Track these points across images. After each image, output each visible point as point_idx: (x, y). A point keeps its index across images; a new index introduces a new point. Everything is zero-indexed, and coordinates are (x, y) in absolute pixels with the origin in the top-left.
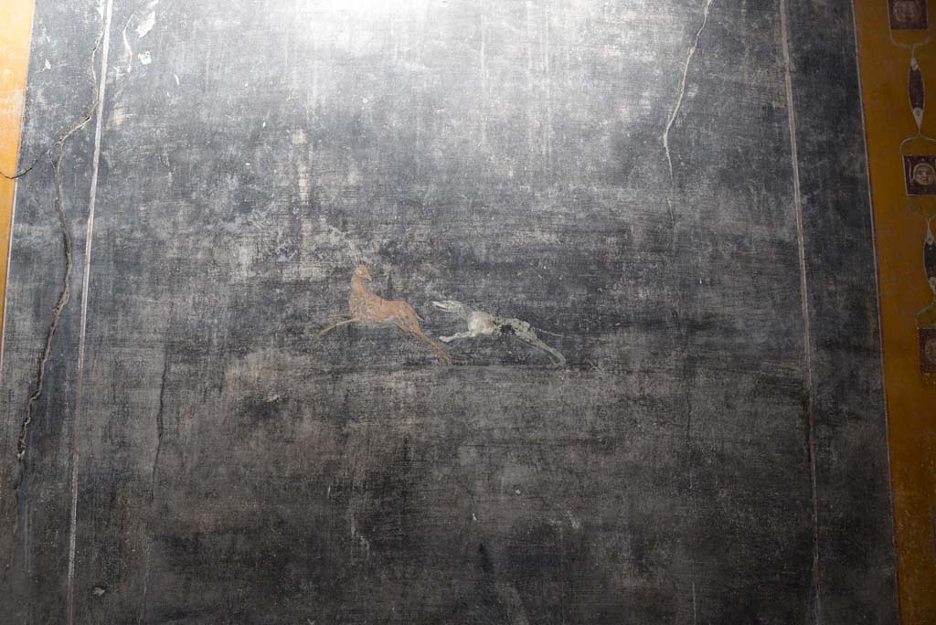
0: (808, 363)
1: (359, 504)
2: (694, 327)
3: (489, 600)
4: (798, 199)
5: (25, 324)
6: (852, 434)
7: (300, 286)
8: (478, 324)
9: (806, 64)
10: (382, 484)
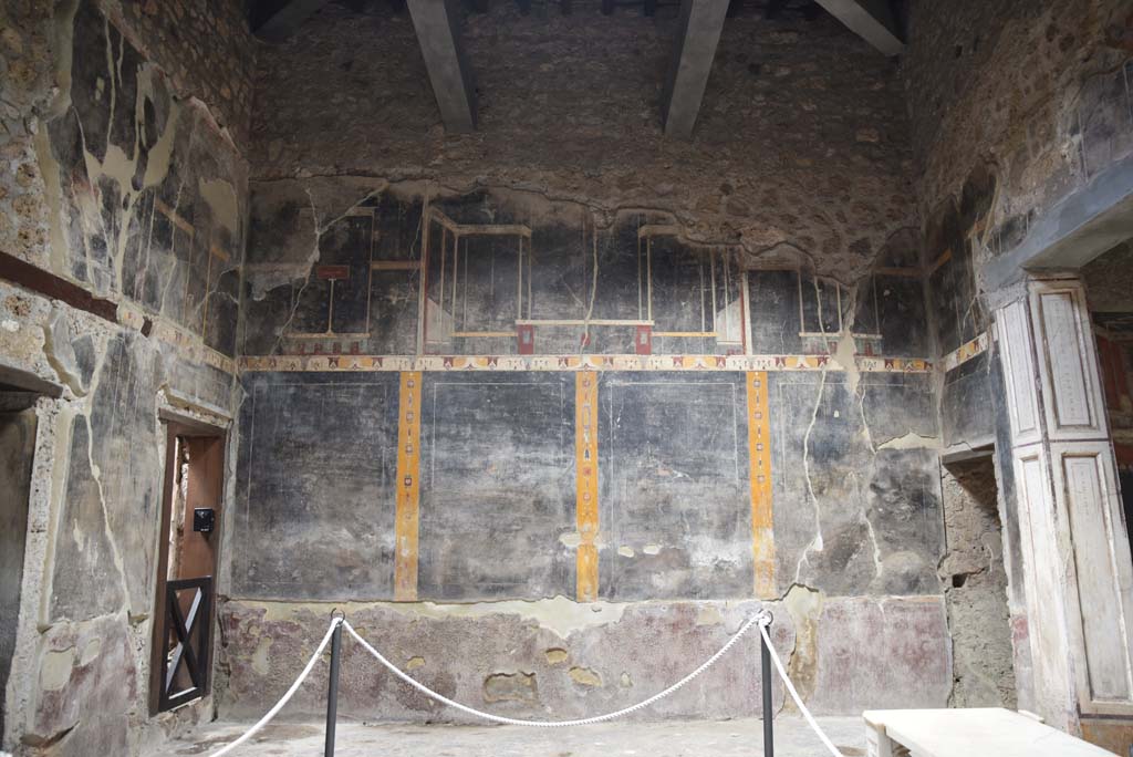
0: (737, 482)
1: (660, 505)
2: (716, 475)
3: (683, 521)
4: (736, 452)
5: (601, 475)
6: (744, 494)
7: (650, 468)
8: (680, 475)
9: (739, 426)
10: (665, 502)
